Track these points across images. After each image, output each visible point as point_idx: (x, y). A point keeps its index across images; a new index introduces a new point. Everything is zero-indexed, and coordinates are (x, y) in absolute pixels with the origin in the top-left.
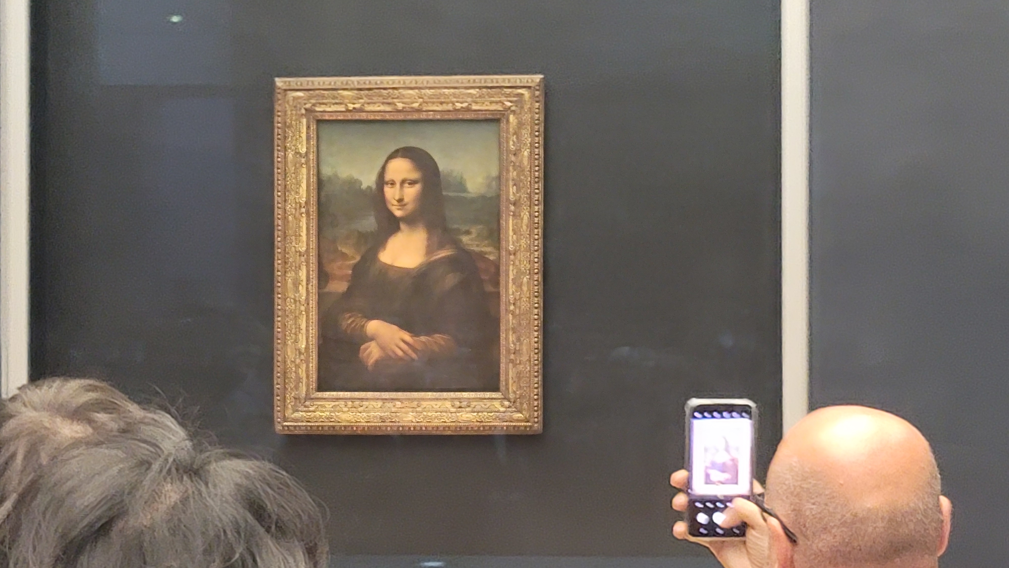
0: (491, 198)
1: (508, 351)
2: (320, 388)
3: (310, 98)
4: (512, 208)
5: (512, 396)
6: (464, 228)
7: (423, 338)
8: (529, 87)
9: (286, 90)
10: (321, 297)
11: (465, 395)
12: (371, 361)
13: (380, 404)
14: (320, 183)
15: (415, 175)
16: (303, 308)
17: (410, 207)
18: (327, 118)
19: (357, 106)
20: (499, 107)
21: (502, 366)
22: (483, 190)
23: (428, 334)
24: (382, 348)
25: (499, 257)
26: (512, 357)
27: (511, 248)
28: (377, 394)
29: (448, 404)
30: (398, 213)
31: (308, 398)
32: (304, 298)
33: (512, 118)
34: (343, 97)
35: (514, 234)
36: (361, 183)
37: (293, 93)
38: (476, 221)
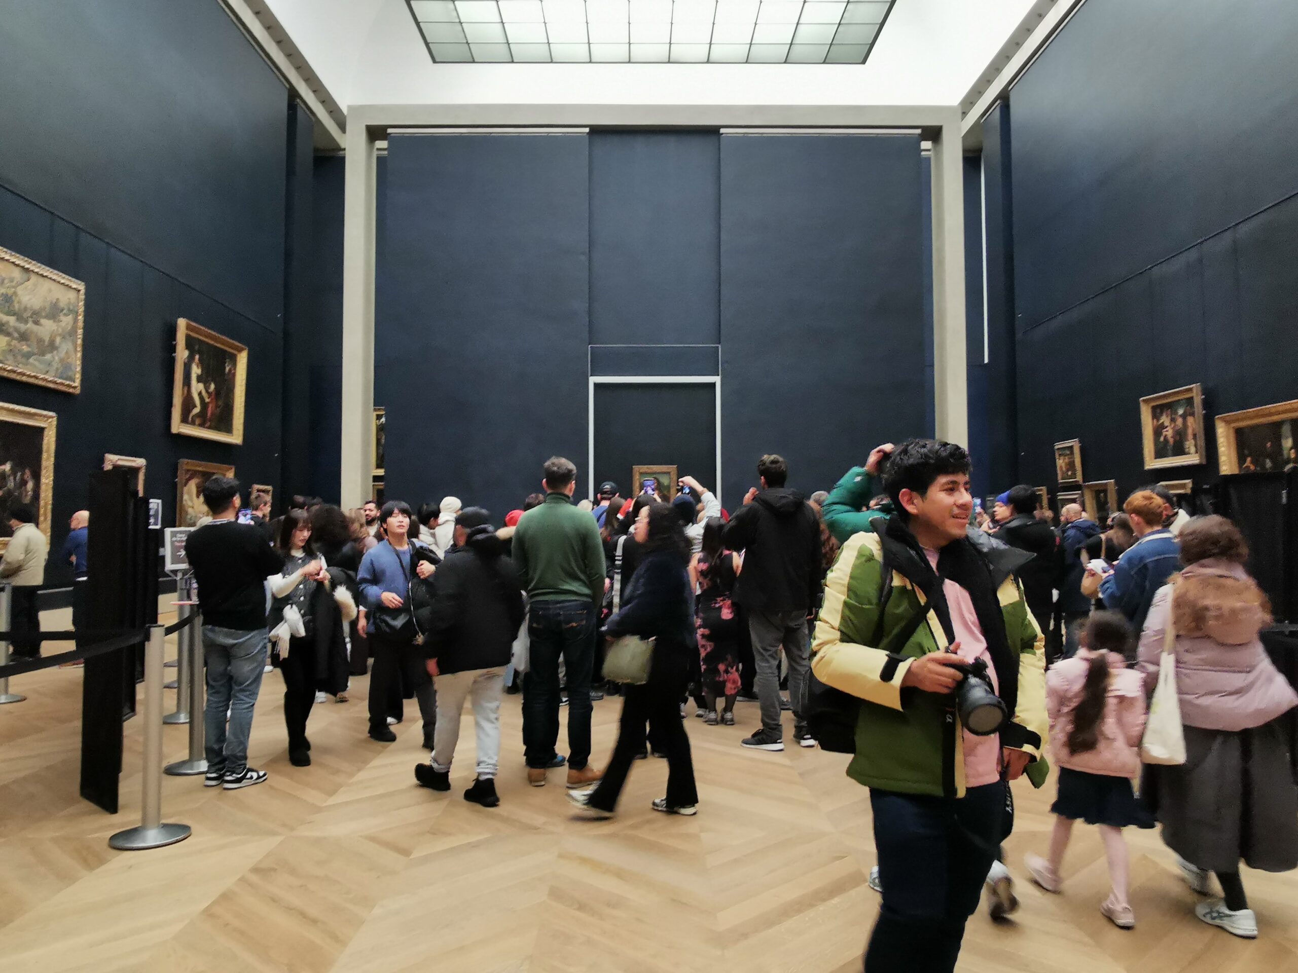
9: (634, 466)
14: (640, 483)
18: (641, 472)
34: (644, 469)
37: (637, 469)
38: (666, 489)
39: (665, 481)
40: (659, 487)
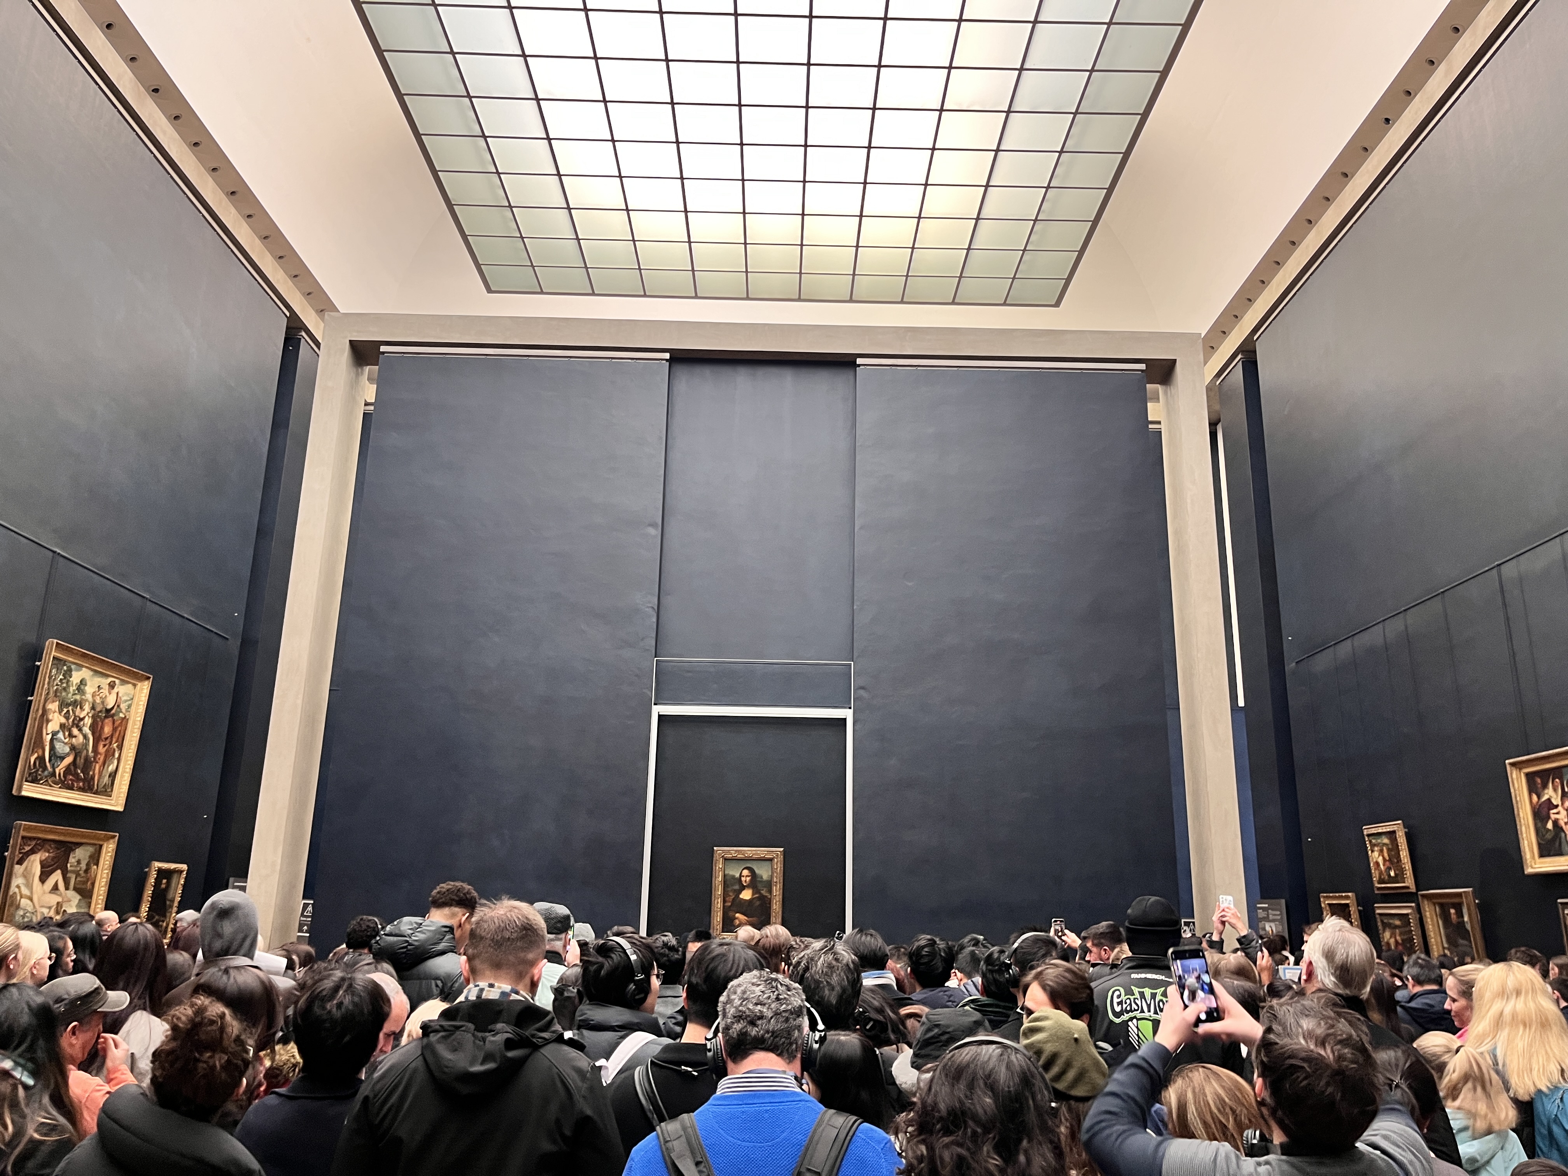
0: (769, 881)
3: (723, 853)
4: (775, 883)
7: (751, 918)
8: (780, 851)
14: (725, 876)
15: (749, 874)
17: (748, 883)
19: (735, 855)
20: (772, 856)
24: (740, 921)
30: (745, 884)
33: (775, 860)
37: (719, 852)
38: (765, 887)
39: (764, 872)
40: (755, 882)
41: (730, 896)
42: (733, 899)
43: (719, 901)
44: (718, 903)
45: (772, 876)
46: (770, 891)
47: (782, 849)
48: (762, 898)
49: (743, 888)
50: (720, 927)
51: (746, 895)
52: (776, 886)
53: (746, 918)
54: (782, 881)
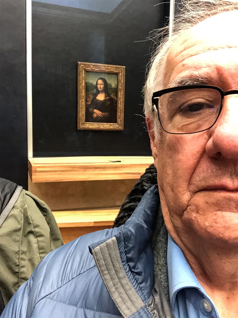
0: (115, 88)
1: (119, 116)
2: (86, 121)
3: (85, 66)
4: (120, 90)
5: (119, 124)
6: (111, 93)
7: (104, 113)
8: (123, 68)
9: (80, 64)
10: (86, 104)
11: (111, 123)
12: (95, 117)
13: (97, 125)
14: (86, 83)
15: (103, 83)
16: (83, 106)
17: (102, 89)
18: (87, 70)
19: (94, 68)
20: (118, 72)
21: (118, 119)
22: (114, 87)
23: (105, 112)
24: (97, 114)
25: (117, 99)
26: (119, 117)
27: (120, 97)
28: (96, 123)
29: (108, 125)
30: (100, 90)
31: (84, 123)
32: (83, 104)
33: (120, 74)
34: (91, 67)
35: (120, 95)
36: (93, 83)
37: (82, 65)
38: (113, 92)
39: (112, 82)
40: (107, 89)
41: (90, 97)
42: (92, 99)
43: (83, 100)
44: (82, 102)
45: (118, 85)
46: (117, 95)
47: (124, 67)
48: (111, 100)
49: (98, 92)
50: (84, 118)
51: (101, 97)
52: (121, 92)
53: (101, 113)
54: (124, 88)
